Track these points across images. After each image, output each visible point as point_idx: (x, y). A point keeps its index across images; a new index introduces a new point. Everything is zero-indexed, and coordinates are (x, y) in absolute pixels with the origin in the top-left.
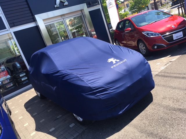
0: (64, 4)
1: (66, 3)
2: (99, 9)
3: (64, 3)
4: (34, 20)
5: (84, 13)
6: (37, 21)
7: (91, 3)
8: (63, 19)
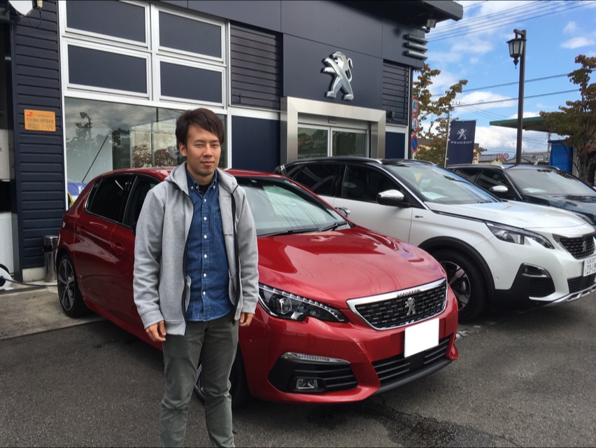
0: (347, 96)
1: (350, 96)
2: (403, 135)
3: (347, 93)
5: (377, 131)
6: (286, 110)
7: (393, 116)
8: (330, 127)
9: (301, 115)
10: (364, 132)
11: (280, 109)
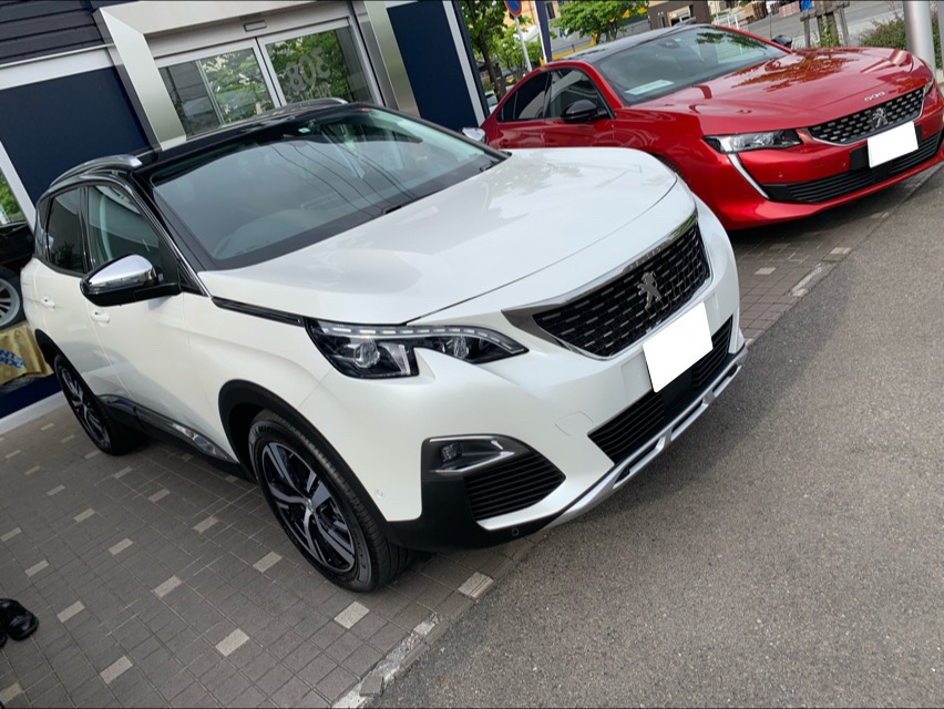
4: (98, 37)
5: (366, 14)
6: (112, 42)
8: (256, 38)
9: (152, 38)
10: (343, 24)
11: (102, 40)
